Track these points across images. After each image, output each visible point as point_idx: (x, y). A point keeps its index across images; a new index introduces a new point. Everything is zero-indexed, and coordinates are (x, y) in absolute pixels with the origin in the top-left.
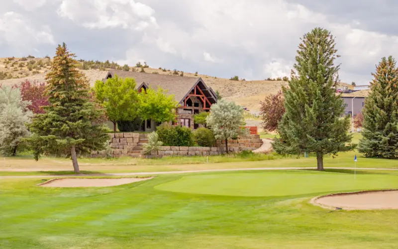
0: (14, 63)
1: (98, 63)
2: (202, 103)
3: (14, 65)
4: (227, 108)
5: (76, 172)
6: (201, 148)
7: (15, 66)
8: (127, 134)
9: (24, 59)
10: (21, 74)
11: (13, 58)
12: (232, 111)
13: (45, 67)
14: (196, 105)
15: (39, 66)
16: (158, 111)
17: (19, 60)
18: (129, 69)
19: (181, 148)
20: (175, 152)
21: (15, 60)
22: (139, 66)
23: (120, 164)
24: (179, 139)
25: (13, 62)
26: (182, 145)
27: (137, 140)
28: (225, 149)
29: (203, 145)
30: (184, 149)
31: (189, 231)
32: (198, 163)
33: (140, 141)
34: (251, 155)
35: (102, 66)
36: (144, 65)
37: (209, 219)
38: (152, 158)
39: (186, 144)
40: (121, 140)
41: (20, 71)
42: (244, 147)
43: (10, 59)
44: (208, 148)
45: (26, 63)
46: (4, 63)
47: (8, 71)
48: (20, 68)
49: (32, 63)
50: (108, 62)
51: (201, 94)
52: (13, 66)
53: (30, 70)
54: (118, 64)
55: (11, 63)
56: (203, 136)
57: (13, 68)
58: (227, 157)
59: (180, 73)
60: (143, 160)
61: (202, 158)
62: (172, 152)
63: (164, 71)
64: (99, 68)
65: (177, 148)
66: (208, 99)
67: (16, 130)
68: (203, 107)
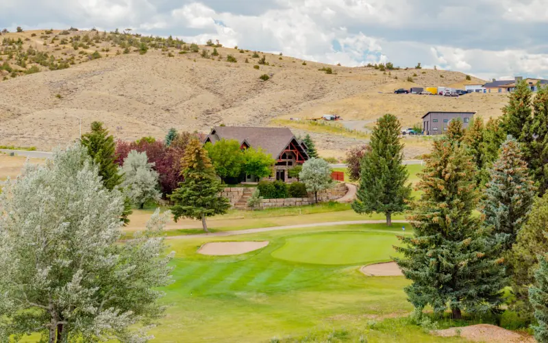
0: (54, 39)
1: (158, 39)
2: (295, 156)
3: (55, 41)
4: (316, 166)
5: (205, 231)
6: (294, 199)
7: (57, 42)
8: (233, 189)
9: (66, 33)
10: (66, 54)
11: (52, 30)
12: (321, 168)
13: (93, 45)
14: (290, 157)
15: (85, 44)
16: (258, 168)
17: (60, 34)
18: (198, 48)
19: (278, 200)
20: (274, 204)
21: (55, 34)
22: (210, 44)
23: (230, 217)
24: (276, 192)
25: (52, 36)
26: (278, 198)
27: (241, 194)
28: (315, 199)
29: (295, 196)
30: (280, 201)
31: (297, 289)
32: (293, 215)
33: (244, 194)
34: (336, 205)
35: (164, 44)
36: (215, 44)
37: (306, 281)
38: (255, 210)
39: (282, 197)
40: (229, 193)
41: (63, 51)
42: (331, 197)
43: (48, 33)
44: (300, 199)
45: (68, 37)
46: (42, 37)
47: (48, 50)
48: (63, 46)
49: (77, 38)
50: (170, 38)
51: (294, 149)
52: (53, 42)
53: (76, 49)
54: (184, 41)
55: (51, 39)
56: (297, 189)
57: (53, 45)
58: (316, 207)
59: (261, 57)
60: (249, 213)
61: (296, 210)
62: (270, 204)
63: (242, 52)
64: (161, 48)
65: (275, 200)
66: (300, 153)
67: (147, 189)
68: (296, 159)
